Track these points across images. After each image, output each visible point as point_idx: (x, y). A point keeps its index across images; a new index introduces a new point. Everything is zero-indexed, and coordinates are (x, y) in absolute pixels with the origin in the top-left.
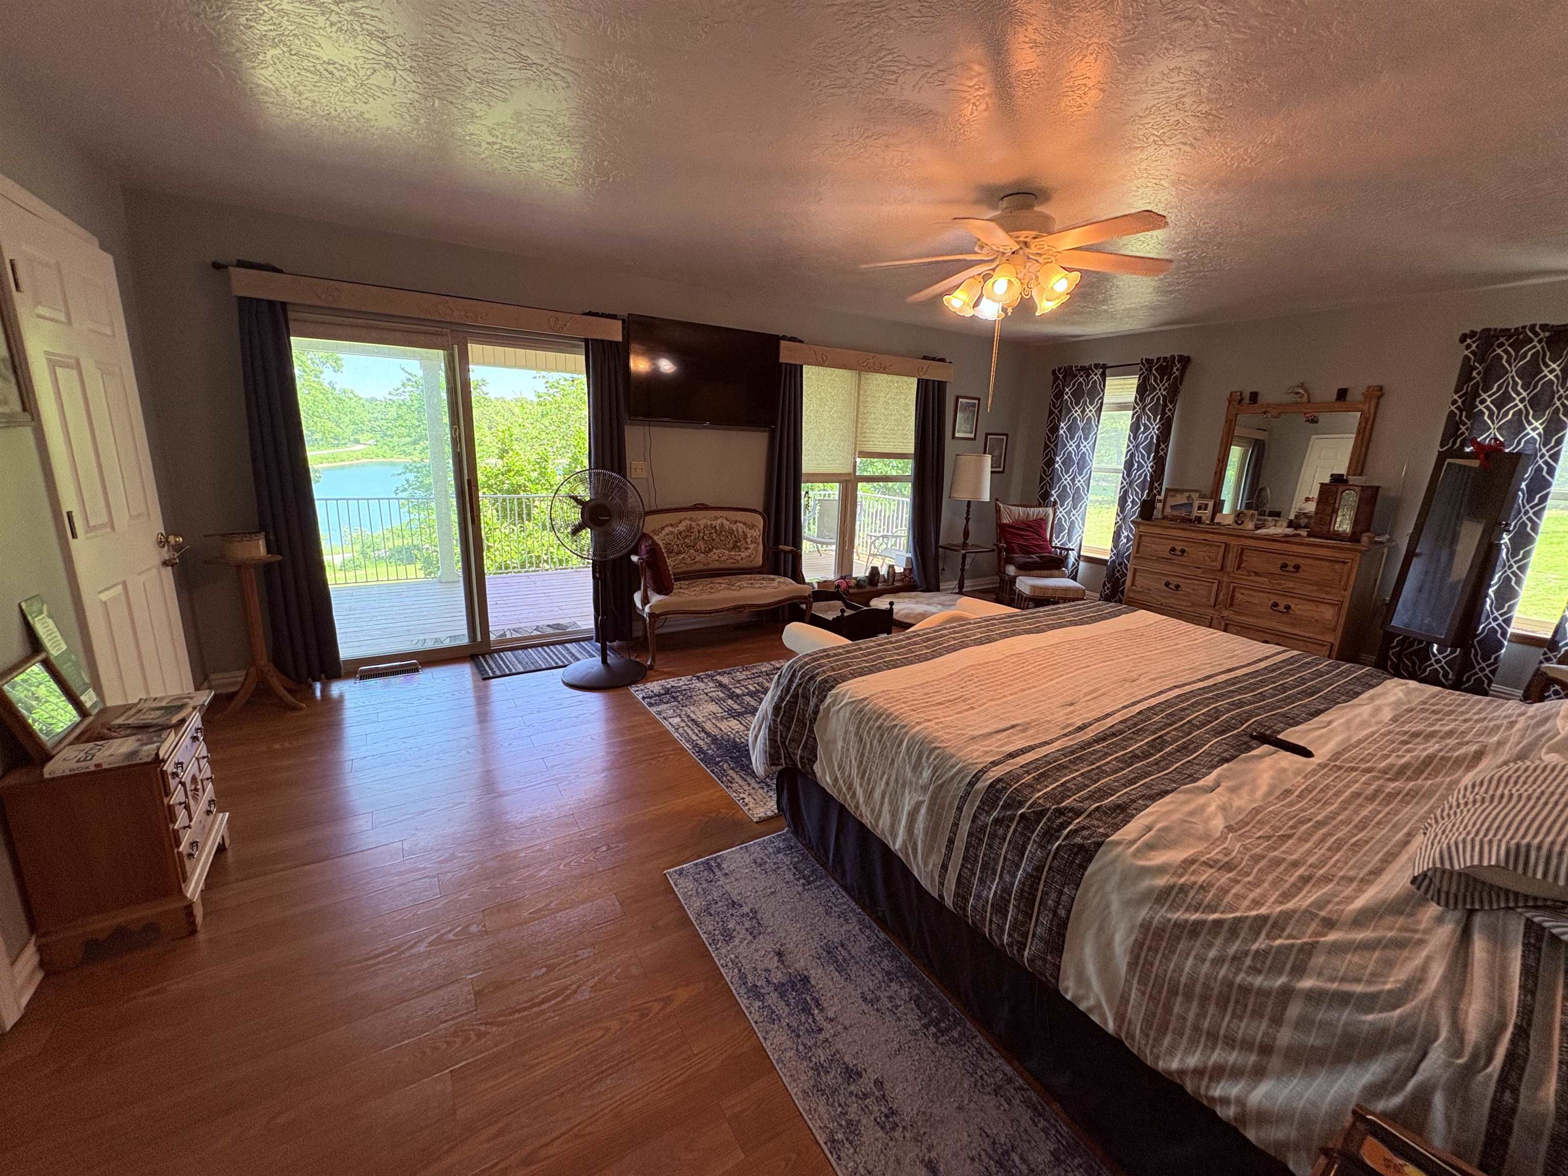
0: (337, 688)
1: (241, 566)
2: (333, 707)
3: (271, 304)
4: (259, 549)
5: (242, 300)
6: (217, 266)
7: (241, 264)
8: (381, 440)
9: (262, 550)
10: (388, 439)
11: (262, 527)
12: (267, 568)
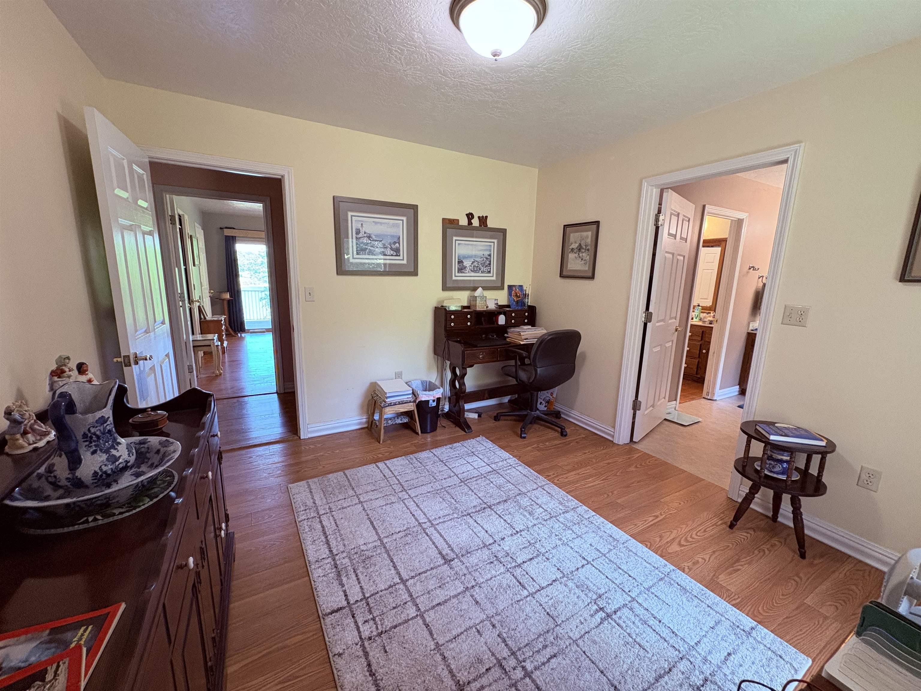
0: (243, 335)
1: (223, 300)
2: (242, 338)
3: (232, 237)
4: (227, 296)
5: (226, 236)
6: (221, 228)
7: (226, 228)
8: (253, 275)
9: (229, 297)
10: (257, 274)
11: (228, 291)
12: (229, 301)
